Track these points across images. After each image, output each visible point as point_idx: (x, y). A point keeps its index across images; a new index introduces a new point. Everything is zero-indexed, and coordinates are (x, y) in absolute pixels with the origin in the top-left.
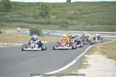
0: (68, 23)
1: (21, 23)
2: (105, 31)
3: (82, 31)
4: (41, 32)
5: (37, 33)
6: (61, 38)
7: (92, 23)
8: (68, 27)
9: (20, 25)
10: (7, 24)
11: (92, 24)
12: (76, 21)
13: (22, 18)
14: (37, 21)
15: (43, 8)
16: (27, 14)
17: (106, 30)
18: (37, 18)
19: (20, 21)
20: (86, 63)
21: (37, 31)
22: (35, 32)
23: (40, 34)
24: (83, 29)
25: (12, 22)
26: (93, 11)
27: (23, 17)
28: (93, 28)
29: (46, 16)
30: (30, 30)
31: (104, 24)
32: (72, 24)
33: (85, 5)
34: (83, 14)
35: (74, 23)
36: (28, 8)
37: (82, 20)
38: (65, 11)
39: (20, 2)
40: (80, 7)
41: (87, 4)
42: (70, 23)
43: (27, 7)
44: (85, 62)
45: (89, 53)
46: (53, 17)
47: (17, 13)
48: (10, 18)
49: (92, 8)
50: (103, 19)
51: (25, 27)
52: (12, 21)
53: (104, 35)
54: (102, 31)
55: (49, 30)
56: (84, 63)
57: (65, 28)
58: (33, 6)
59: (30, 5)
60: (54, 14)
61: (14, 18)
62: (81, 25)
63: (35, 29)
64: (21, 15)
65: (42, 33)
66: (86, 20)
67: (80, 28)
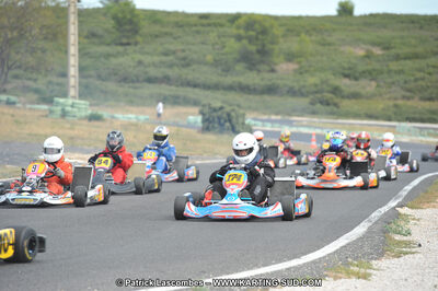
0: (341, 92)
1: (173, 88)
3: (390, 120)
4: (240, 120)
5: (228, 124)
7: (429, 91)
8: (341, 105)
9: (167, 93)
10: (121, 90)
11: (429, 96)
12: (369, 86)
13: (176, 70)
14: (229, 80)
15: (252, 33)
16: (195, 56)
18: (227, 70)
19: (166, 80)
20: (405, 238)
21: (229, 115)
22: (219, 118)
23: (238, 127)
24: (395, 113)
25: (138, 81)
26: (435, 49)
27: (177, 66)
28: (433, 112)
29: (262, 62)
30: (202, 113)
32: (355, 96)
33: (404, 25)
34: (397, 58)
35: (363, 92)
36: (198, 32)
37: (389, 80)
38: (332, 48)
39: (169, 13)
40: (386, 34)
41: (413, 22)
42: (347, 90)
43: (194, 28)
44: (399, 233)
45: (414, 200)
46: (285, 68)
47: (160, 49)
48: (134, 67)
49: (432, 36)
51: (187, 102)
52: (141, 79)
55: (270, 114)
56: (397, 237)
57: (329, 108)
58: (215, 25)
59: (204, 21)
60: (290, 57)
61: (148, 69)
62: (389, 99)
63: (221, 108)
64: (171, 58)
65: (243, 124)
66: (406, 82)
67: (383, 109)
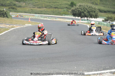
0: (16, 5)
2: (53, 15)
4: (9, 14)
5: (5, 15)
6: (30, 20)
8: (17, 9)
11: (39, 7)
12: (23, 4)
17: (54, 13)
21: (5, 13)
22: (3, 14)
23: (8, 16)
24: (32, 11)
28: (41, 11)
31: (51, 8)
32: (20, 7)
35: (22, 6)
37: (29, 3)
42: (18, 5)
50: (50, 3)
53: (56, 19)
54: (50, 14)
57: (14, 10)
62: (29, 8)
63: (3, 11)
65: (9, 15)
66: (33, 3)
67: (28, 10)
